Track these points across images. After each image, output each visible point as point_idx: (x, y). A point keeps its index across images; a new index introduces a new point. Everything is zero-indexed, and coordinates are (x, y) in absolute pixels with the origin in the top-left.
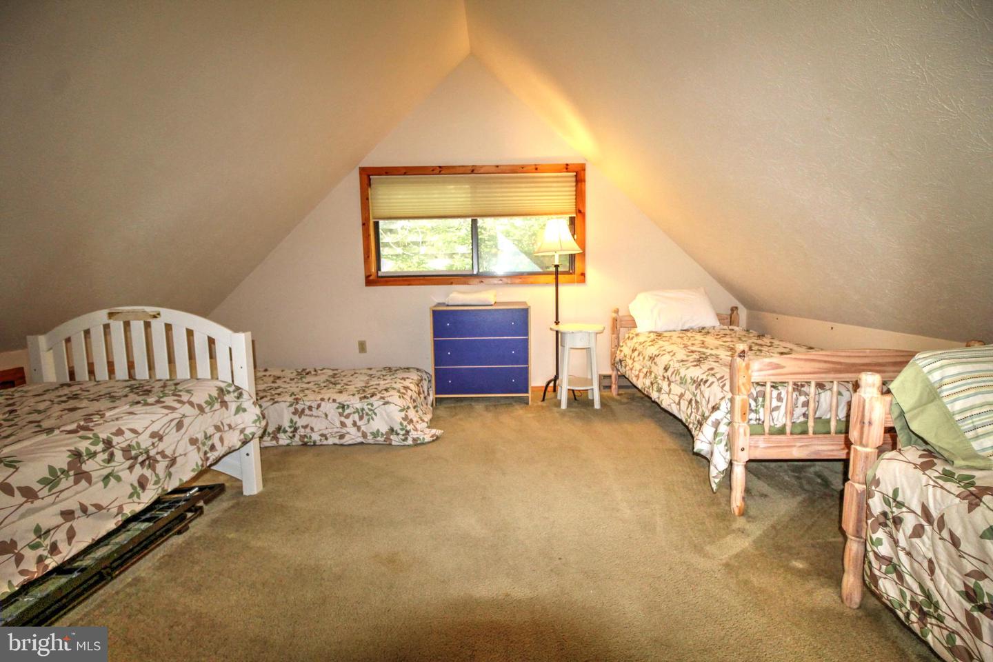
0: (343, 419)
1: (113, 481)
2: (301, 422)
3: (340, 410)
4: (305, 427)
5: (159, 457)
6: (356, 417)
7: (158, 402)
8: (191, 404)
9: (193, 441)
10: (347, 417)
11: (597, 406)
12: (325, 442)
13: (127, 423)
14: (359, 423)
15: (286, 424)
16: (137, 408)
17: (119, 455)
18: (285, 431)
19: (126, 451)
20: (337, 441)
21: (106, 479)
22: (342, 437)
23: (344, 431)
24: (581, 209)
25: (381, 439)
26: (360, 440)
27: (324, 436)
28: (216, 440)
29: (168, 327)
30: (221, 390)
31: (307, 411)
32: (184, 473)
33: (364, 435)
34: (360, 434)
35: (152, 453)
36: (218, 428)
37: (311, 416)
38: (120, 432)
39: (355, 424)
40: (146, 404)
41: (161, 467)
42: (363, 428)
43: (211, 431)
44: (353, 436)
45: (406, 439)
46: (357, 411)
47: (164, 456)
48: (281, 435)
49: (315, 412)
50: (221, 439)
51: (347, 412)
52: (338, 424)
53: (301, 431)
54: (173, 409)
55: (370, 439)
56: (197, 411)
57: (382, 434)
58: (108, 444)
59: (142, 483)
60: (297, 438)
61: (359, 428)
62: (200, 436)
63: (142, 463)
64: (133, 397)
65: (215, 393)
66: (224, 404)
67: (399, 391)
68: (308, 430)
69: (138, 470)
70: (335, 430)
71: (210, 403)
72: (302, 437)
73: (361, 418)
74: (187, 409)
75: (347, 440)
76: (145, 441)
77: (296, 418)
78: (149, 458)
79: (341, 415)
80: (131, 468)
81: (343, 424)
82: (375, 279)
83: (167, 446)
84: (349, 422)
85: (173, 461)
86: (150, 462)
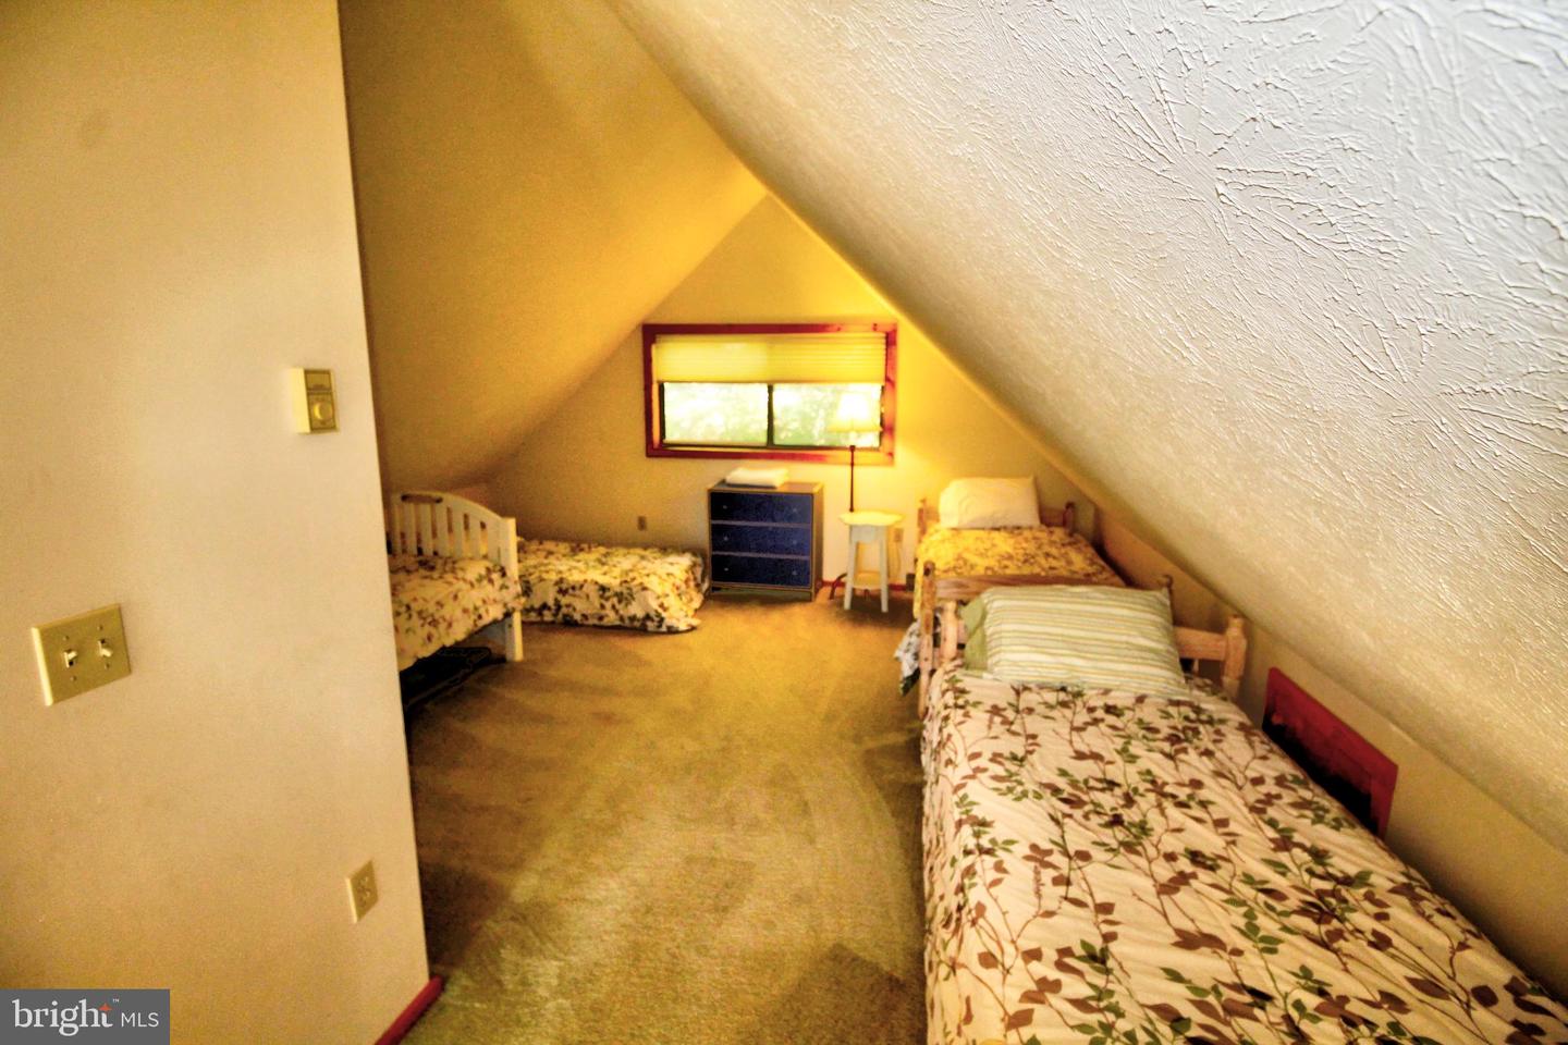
0: (603, 602)
1: (411, 633)
2: (564, 600)
3: (601, 592)
4: (568, 606)
5: (441, 620)
6: (615, 600)
7: (441, 577)
8: (464, 580)
9: (465, 611)
10: (607, 599)
11: (885, 608)
12: (586, 622)
13: (420, 593)
14: (618, 606)
15: (551, 603)
16: (427, 582)
17: (415, 616)
18: (549, 609)
19: (420, 613)
20: (596, 622)
21: (407, 631)
22: (601, 618)
23: (603, 612)
24: (892, 378)
25: (637, 624)
26: (618, 623)
27: (585, 617)
28: (482, 611)
29: (449, 511)
30: (488, 570)
31: (571, 591)
32: (459, 633)
33: (622, 619)
34: (617, 617)
35: (437, 616)
36: (484, 602)
37: (574, 596)
38: (415, 599)
39: (613, 607)
40: (432, 578)
41: (443, 626)
42: (621, 612)
43: (479, 603)
44: (611, 618)
45: (660, 626)
46: (616, 594)
47: (445, 620)
48: (546, 612)
49: (577, 592)
50: (487, 611)
51: (607, 594)
52: (598, 606)
53: (564, 610)
54: (450, 584)
55: (627, 622)
56: (469, 586)
57: (638, 620)
58: (408, 607)
59: (429, 638)
60: (560, 616)
61: (617, 612)
62: (471, 607)
63: (430, 623)
64: (423, 572)
65: (483, 572)
66: (491, 581)
67: (660, 577)
68: (571, 610)
69: (428, 628)
70: (595, 611)
71: (480, 580)
72: (565, 616)
73: (620, 602)
74: (461, 584)
75: (605, 622)
76: (432, 608)
77: (560, 597)
78: (434, 620)
79: (602, 597)
80: (423, 626)
81: (603, 607)
82: (659, 449)
83: (447, 612)
84: (608, 605)
85: (450, 625)
86: (434, 623)
